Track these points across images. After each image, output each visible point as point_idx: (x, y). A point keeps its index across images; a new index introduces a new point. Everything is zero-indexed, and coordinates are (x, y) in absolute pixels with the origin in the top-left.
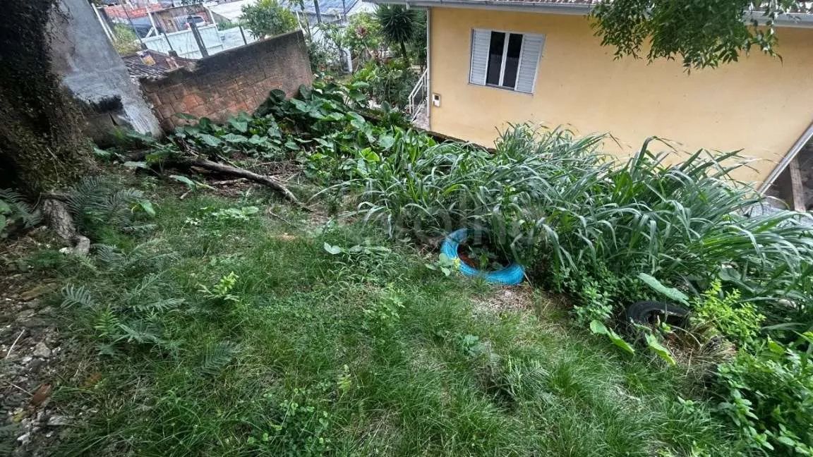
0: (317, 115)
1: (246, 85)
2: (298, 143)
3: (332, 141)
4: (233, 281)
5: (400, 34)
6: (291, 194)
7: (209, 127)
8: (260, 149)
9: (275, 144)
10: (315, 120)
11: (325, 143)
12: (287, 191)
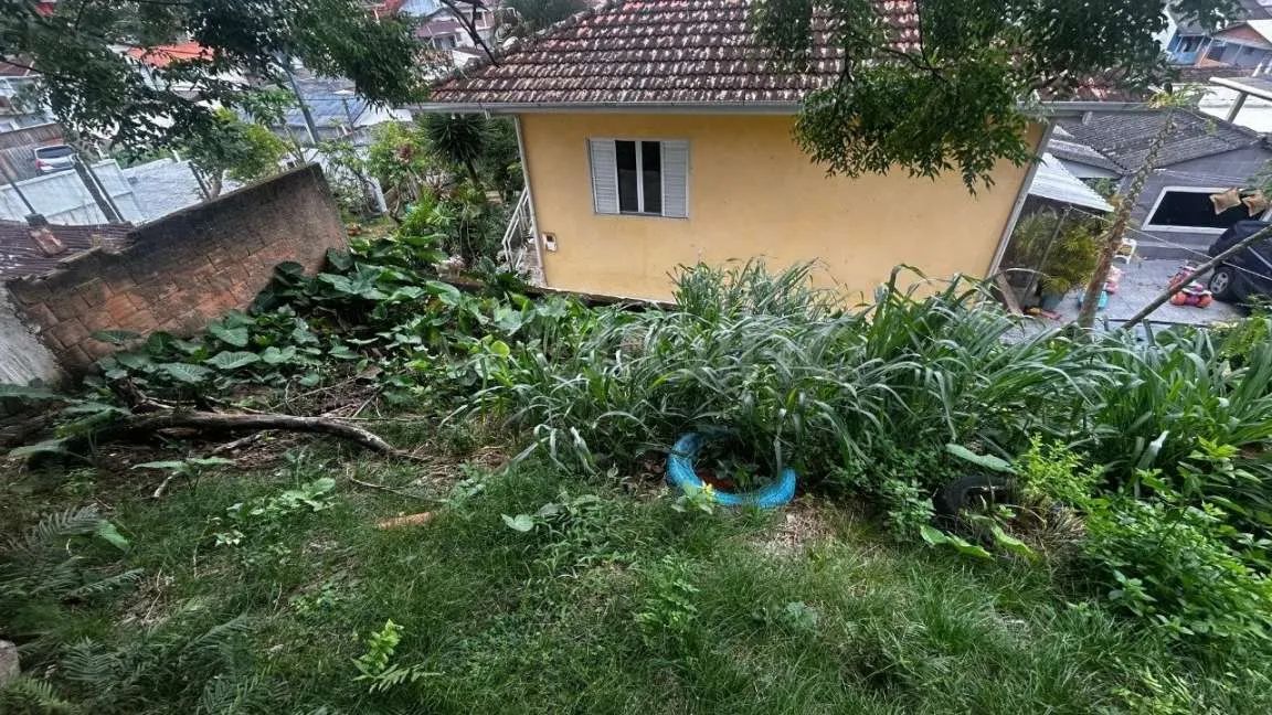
0: (374, 294)
1: (225, 263)
2: (353, 347)
3: (412, 333)
5: (464, 150)
6: (378, 439)
7: (171, 347)
8: (288, 369)
9: (315, 357)
10: (372, 304)
11: (403, 339)
12: (369, 436)
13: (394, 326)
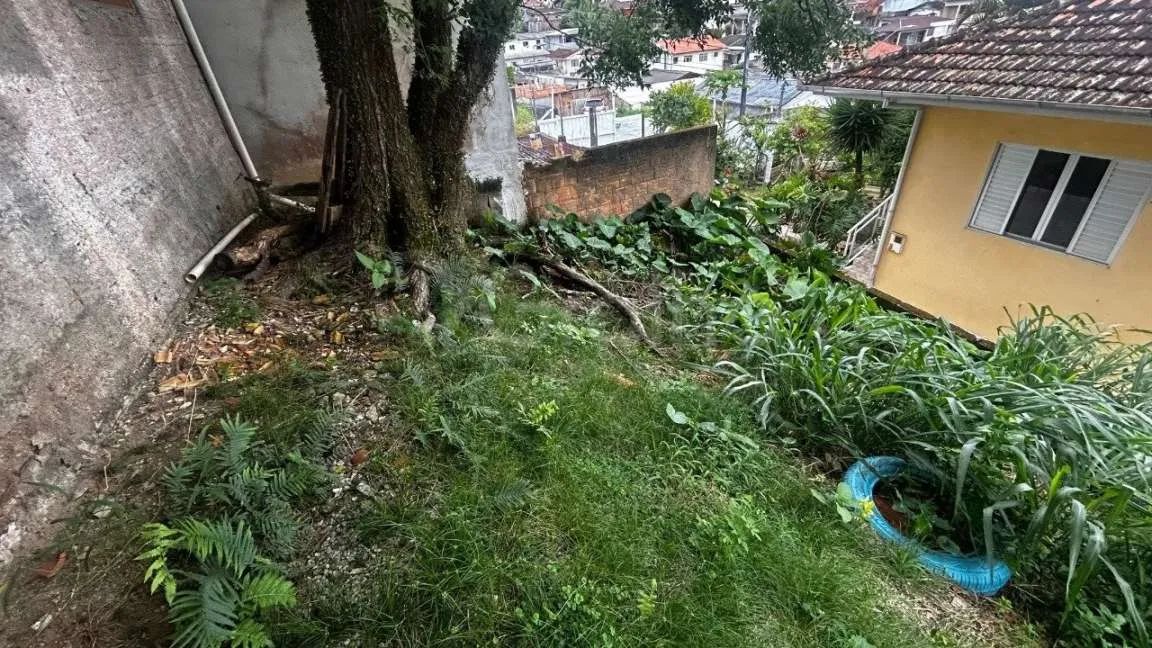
0: (706, 234)
1: (629, 183)
2: (669, 264)
3: (713, 270)
4: (551, 411)
6: (642, 326)
7: (574, 224)
8: (622, 262)
9: (641, 260)
10: (700, 239)
11: (704, 272)
12: (638, 321)
13: (704, 261)
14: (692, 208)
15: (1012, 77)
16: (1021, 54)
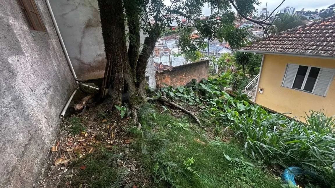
0: (209, 91)
1: (184, 76)
2: (201, 100)
3: (214, 102)
5: (243, 62)
7: (171, 89)
8: (187, 100)
9: (192, 99)
11: (212, 102)
13: (211, 99)
14: (203, 83)
15: (290, 47)
16: (291, 41)
